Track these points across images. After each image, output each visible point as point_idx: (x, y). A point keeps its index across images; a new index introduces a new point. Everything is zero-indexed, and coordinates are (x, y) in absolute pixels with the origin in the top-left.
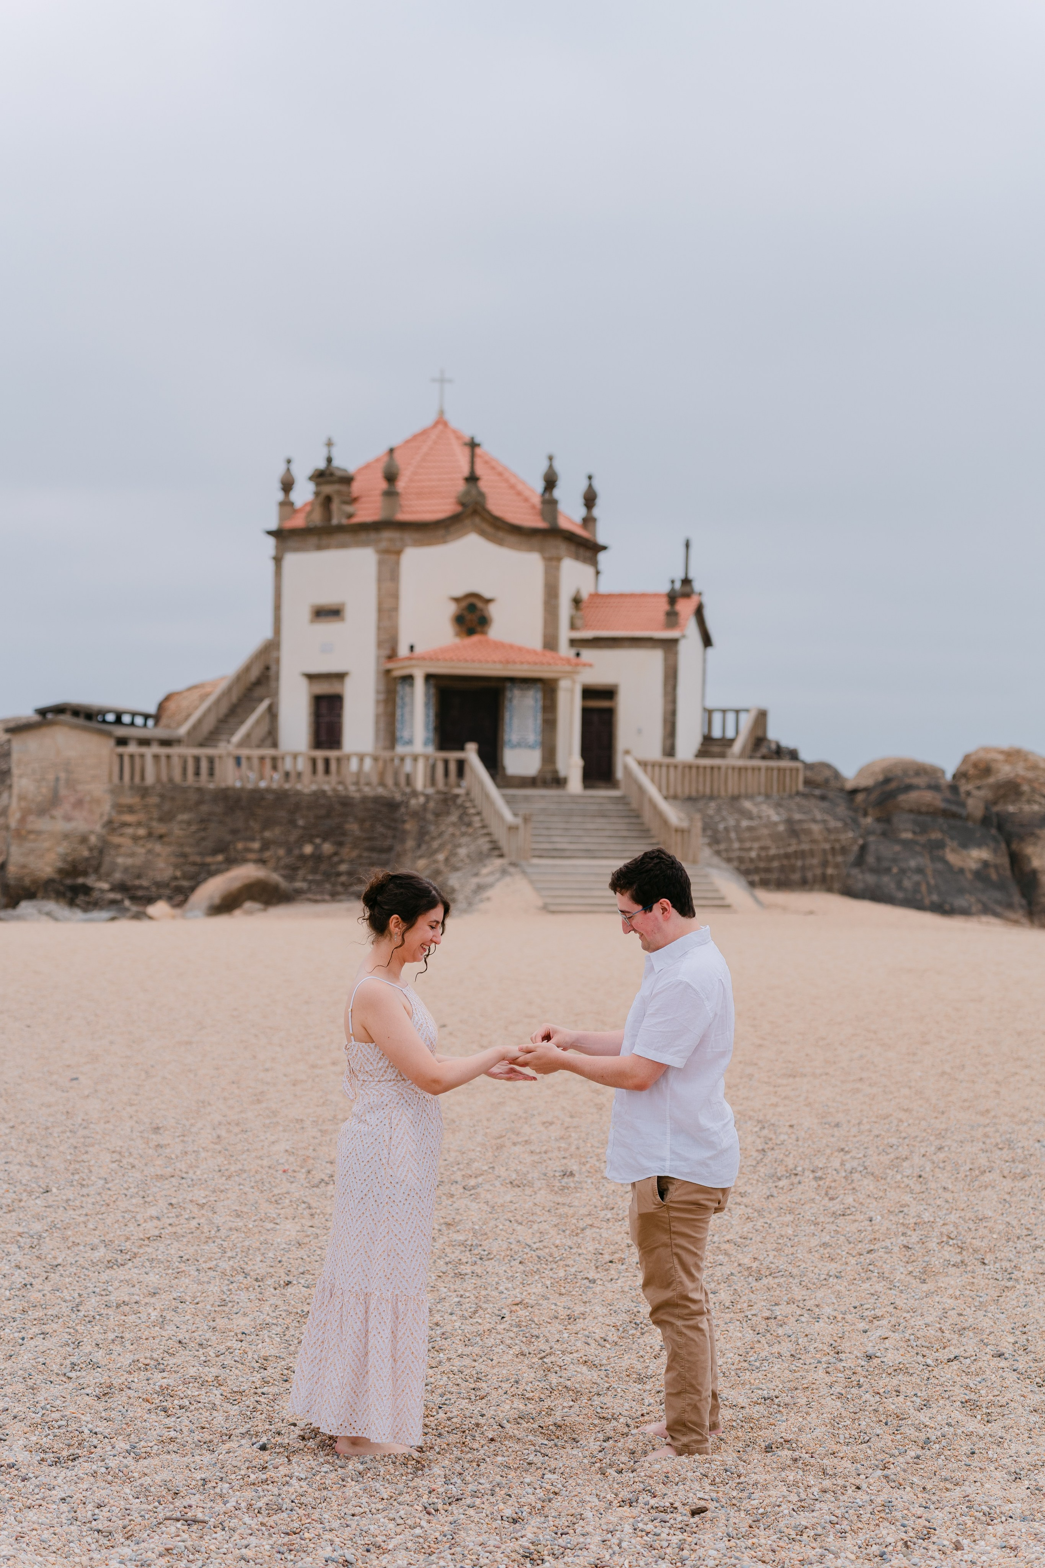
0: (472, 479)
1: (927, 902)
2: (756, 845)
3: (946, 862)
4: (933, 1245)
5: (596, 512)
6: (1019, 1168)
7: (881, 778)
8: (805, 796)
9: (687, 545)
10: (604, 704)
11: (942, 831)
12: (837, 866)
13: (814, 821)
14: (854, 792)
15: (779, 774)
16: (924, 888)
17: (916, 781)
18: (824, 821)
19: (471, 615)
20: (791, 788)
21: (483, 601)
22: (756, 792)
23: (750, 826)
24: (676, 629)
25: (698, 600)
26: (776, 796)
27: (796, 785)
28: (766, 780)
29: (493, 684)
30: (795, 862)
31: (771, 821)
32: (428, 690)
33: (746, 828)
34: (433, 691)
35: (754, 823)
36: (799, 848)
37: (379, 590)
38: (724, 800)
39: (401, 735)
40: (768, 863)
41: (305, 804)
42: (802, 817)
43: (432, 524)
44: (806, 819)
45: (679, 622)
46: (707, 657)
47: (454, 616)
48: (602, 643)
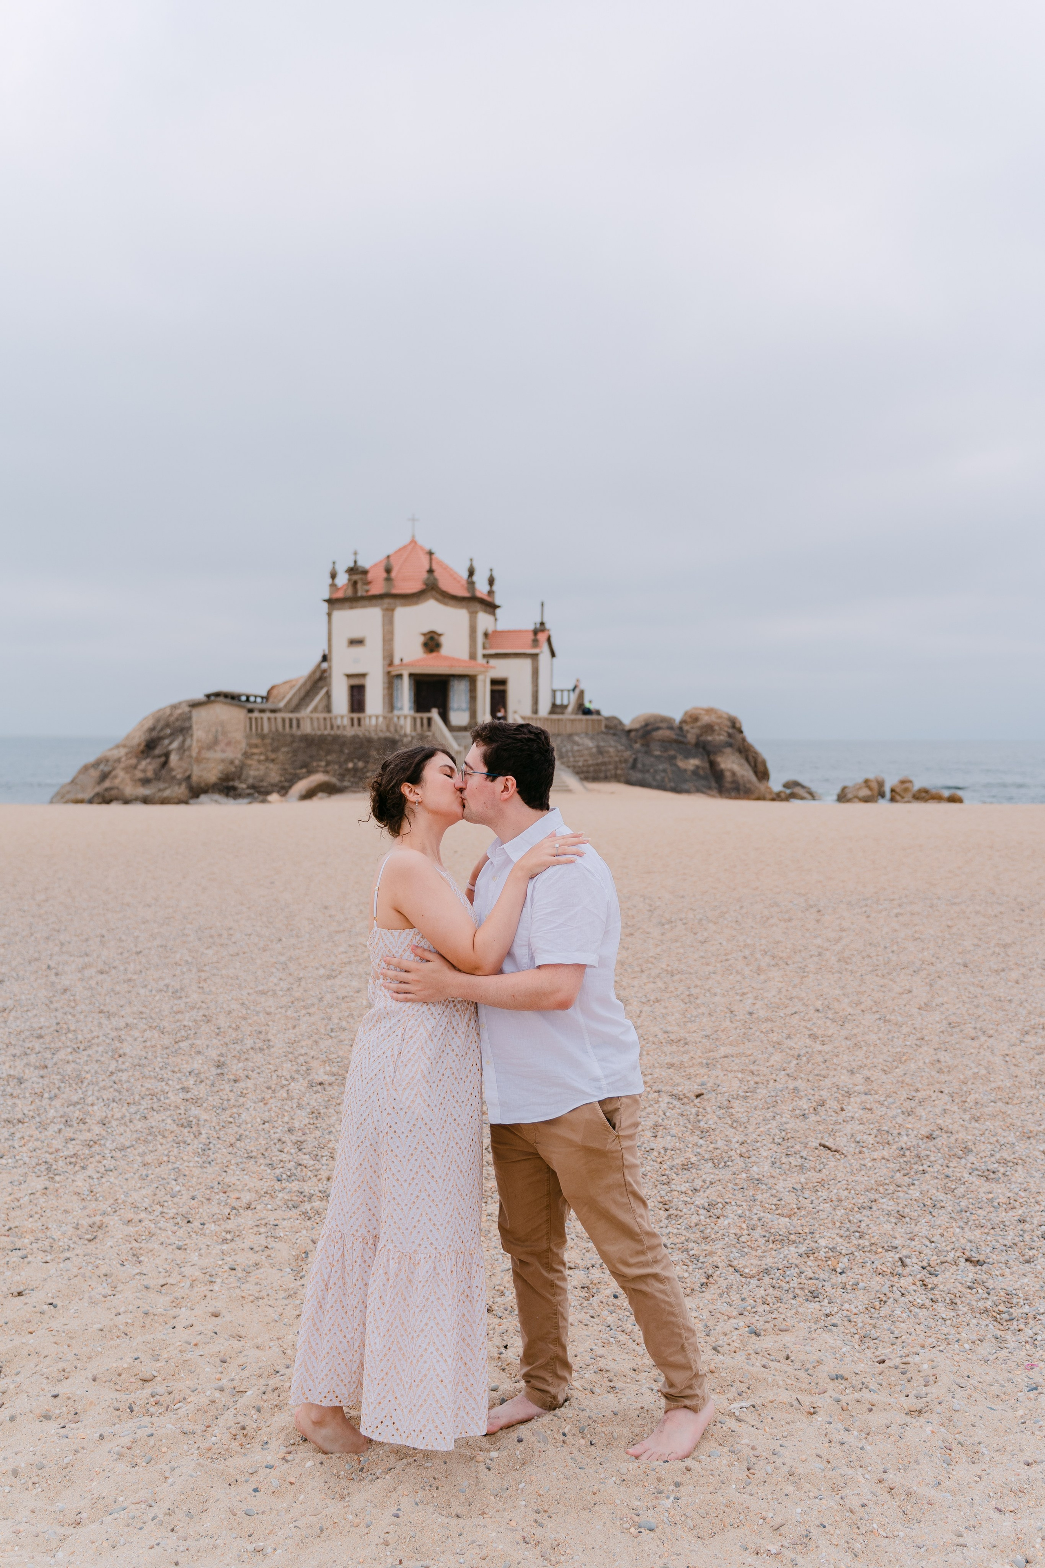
0: (431, 571)
1: (669, 786)
2: (582, 759)
3: (677, 766)
4: (758, 956)
5: (495, 588)
6: (786, 916)
7: (643, 724)
8: (605, 733)
9: (542, 605)
10: (500, 688)
11: (675, 750)
12: (622, 769)
13: (611, 746)
14: (630, 731)
15: (591, 723)
16: (666, 780)
17: (662, 725)
18: (615, 747)
19: (432, 644)
20: (598, 729)
21: (438, 636)
22: (581, 732)
23: (578, 749)
24: (538, 648)
25: (548, 632)
26: (591, 734)
27: (601, 728)
28: (586, 726)
29: (443, 678)
30: (602, 767)
31: (588, 747)
32: (410, 682)
33: (576, 750)
34: (412, 682)
35: (580, 748)
36: (603, 760)
37: (381, 628)
38: (565, 736)
39: (397, 705)
40: (588, 768)
41: (349, 741)
42: (604, 744)
43: (410, 595)
44: (606, 745)
45: (539, 644)
46: (553, 663)
47: (423, 645)
48: (500, 656)
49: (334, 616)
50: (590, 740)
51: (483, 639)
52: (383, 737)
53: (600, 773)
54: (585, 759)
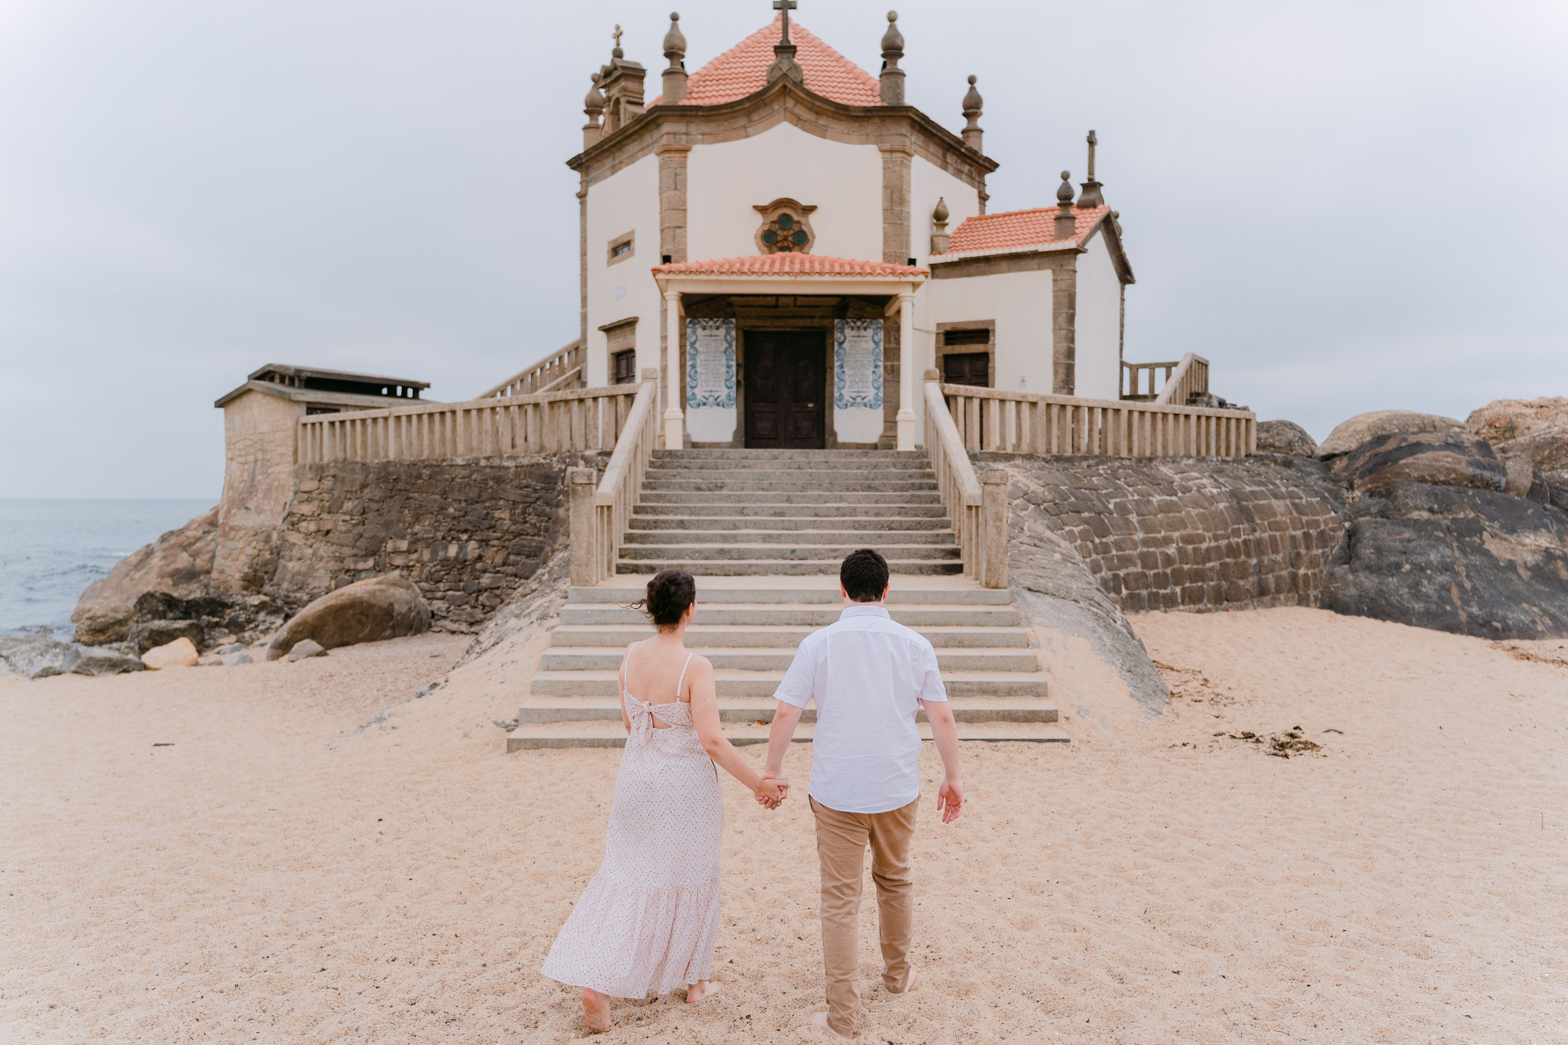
0: (785, 49)
1: (1463, 617)
2: (1176, 535)
3: (1487, 554)
5: (980, 123)
7: (1368, 438)
8: (1261, 458)
9: (1092, 142)
10: (976, 348)
11: (1474, 507)
12: (1313, 563)
13: (1276, 496)
14: (1329, 458)
15: (1218, 425)
16: (1455, 593)
17: (1423, 438)
18: (1292, 496)
19: (785, 230)
20: (1238, 449)
21: (800, 211)
22: (1182, 453)
23: (1166, 503)
24: (1070, 239)
25: (1108, 211)
26: (1215, 459)
27: (1247, 445)
28: (1199, 434)
29: (816, 322)
30: (1246, 559)
31: (1204, 495)
32: (728, 333)
33: (1159, 506)
34: (734, 333)
35: (1174, 498)
36: (1251, 537)
37: (661, 204)
38: (1124, 462)
39: (694, 394)
40: (1198, 564)
41: (459, 480)
42: (1256, 488)
43: (726, 108)
44: (1263, 491)
45: (1077, 231)
46: (1126, 296)
47: (760, 232)
48: (972, 268)
49: (589, 198)
50: (1211, 477)
51: (932, 228)
52: (527, 466)
53: (1242, 578)
54: (1190, 536)
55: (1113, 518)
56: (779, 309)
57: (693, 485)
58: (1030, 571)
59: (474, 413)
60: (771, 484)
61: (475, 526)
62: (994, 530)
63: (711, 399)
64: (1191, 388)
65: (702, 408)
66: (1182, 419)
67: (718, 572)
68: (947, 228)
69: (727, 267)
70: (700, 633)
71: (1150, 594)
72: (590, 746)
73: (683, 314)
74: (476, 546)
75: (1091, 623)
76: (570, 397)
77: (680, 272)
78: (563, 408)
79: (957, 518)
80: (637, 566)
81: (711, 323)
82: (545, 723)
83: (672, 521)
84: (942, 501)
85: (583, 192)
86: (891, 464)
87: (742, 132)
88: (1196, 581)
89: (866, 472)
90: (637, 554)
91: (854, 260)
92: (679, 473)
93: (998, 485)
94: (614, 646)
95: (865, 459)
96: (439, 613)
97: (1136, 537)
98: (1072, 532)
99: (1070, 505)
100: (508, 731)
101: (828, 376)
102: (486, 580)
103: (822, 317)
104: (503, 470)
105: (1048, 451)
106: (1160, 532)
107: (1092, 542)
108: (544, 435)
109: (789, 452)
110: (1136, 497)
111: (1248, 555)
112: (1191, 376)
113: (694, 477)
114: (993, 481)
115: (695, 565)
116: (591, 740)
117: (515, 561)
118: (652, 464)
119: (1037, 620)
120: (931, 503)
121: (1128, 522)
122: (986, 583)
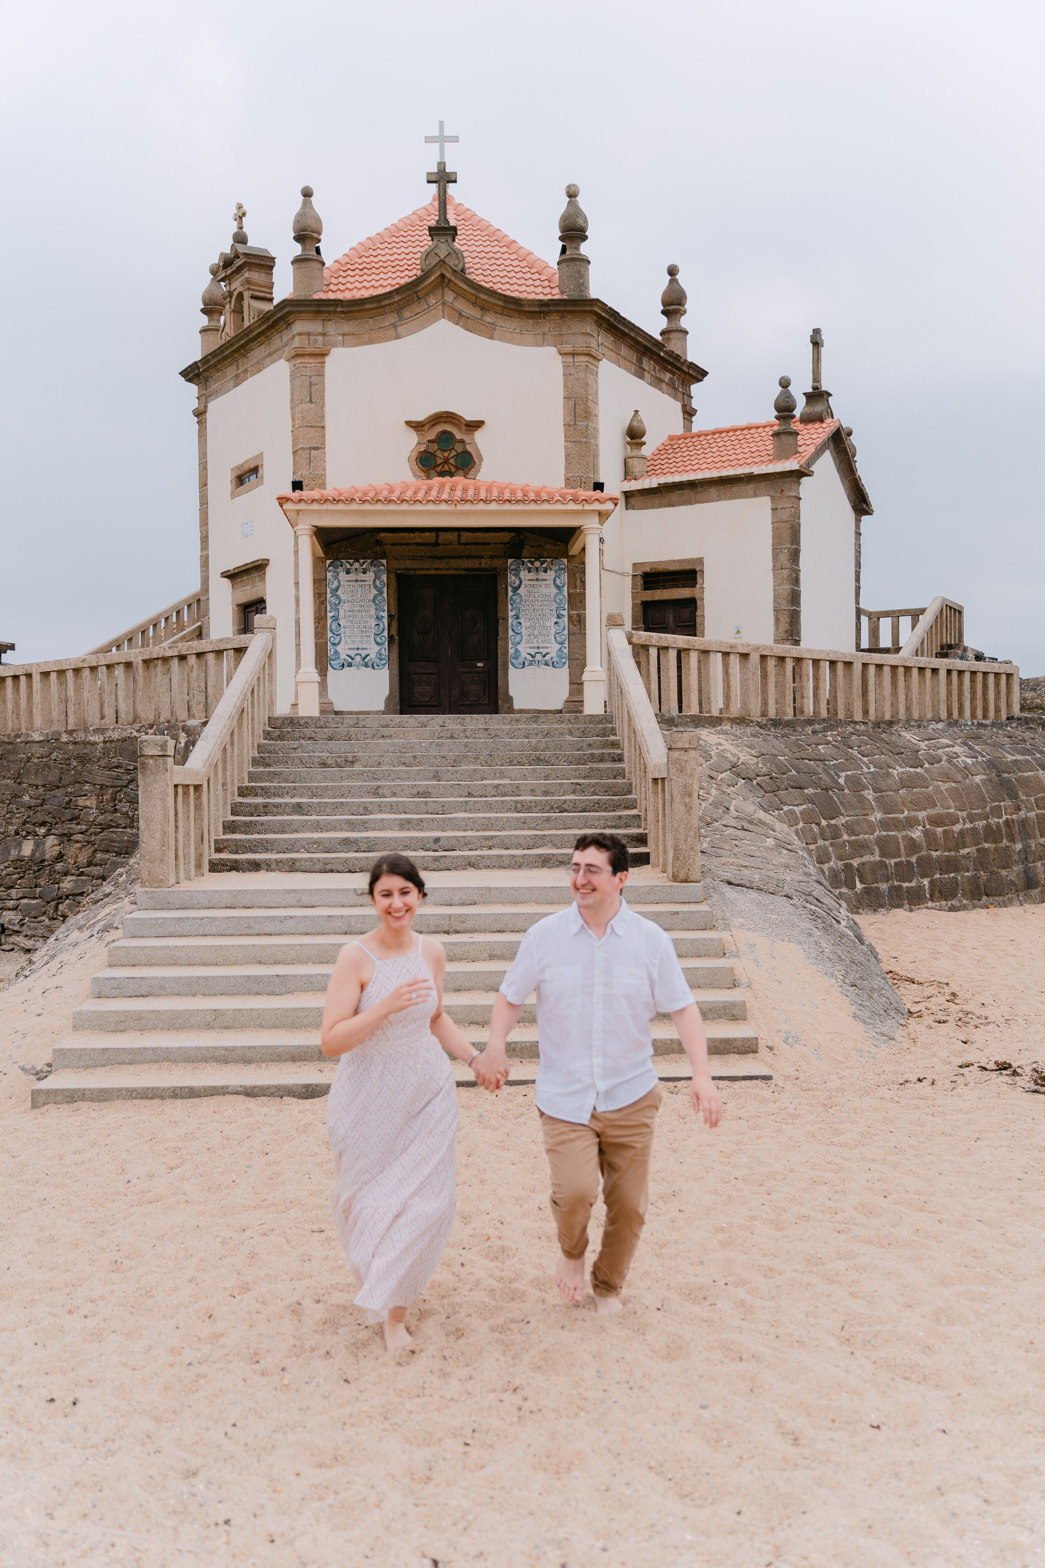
0: (443, 231)
2: (922, 815)
5: (684, 322)
8: (1026, 721)
9: (816, 343)
15: (973, 681)
19: (445, 451)
20: (998, 710)
21: (464, 427)
22: (929, 716)
23: (910, 776)
24: (792, 459)
25: (837, 425)
26: (969, 723)
27: (1009, 705)
28: (949, 693)
29: (485, 563)
30: (1008, 844)
31: (957, 767)
32: (377, 577)
33: (901, 779)
34: (384, 577)
35: (919, 770)
36: (1014, 817)
37: (293, 420)
38: (858, 727)
39: (336, 652)
40: (950, 851)
41: (36, 760)
42: (1020, 757)
43: (371, 303)
44: (1028, 761)
45: (800, 449)
46: (862, 530)
47: (415, 454)
48: (675, 496)
49: (209, 416)
50: (966, 744)
51: (625, 448)
52: (118, 740)
53: (1004, 868)
54: (940, 816)
55: (844, 795)
56: (439, 548)
57: (316, 760)
58: (731, 860)
59: (53, 676)
60: (415, 757)
61: (54, 817)
62: (682, 808)
63: (358, 659)
64: (942, 639)
65: (347, 669)
66: (928, 673)
67: (341, 868)
68: (643, 447)
69: (372, 494)
70: (301, 945)
71: (891, 888)
72: (142, 1098)
73: (321, 554)
74: (56, 842)
75: (807, 925)
76: (169, 653)
77: (313, 501)
78: (160, 668)
79: (643, 795)
80: (236, 861)
81: (356, 565)
82: (87, 1067)
83: (286, 804)
84: (627, 776)
85: (202, 408)
86: (567, 731)
87: (392, 332)
88: (948, 872)
89: (534, 741)
90: (238, 847)
91: (527, 485)
92: (301, 745)
93: (686, 750)
94: (189, 965)
95: (535, 726)
96: (11, 927)
97: (873, 819)
98: (792, 812)
99: (789, 779)
100: (39, 1079)
101: (500, 628)
102: (67, 884)
103: (492, 557)
104: (88, 747)
105: (764, 714)
106: (903, 812)
107: (818, 824)
108: (138, 701)
109: (440, 718)
110: (872, 770)
111: (1012, 839)
112: (941, 625)
113: (320, 751)
114: (680, 745)
115: (311, 859)
116: (143, 1089)
117: (102, 860)
118: (267, 735)
119: (737, 921)
120: (615, 778)
121: (862, 799)
122: (673, 876)
